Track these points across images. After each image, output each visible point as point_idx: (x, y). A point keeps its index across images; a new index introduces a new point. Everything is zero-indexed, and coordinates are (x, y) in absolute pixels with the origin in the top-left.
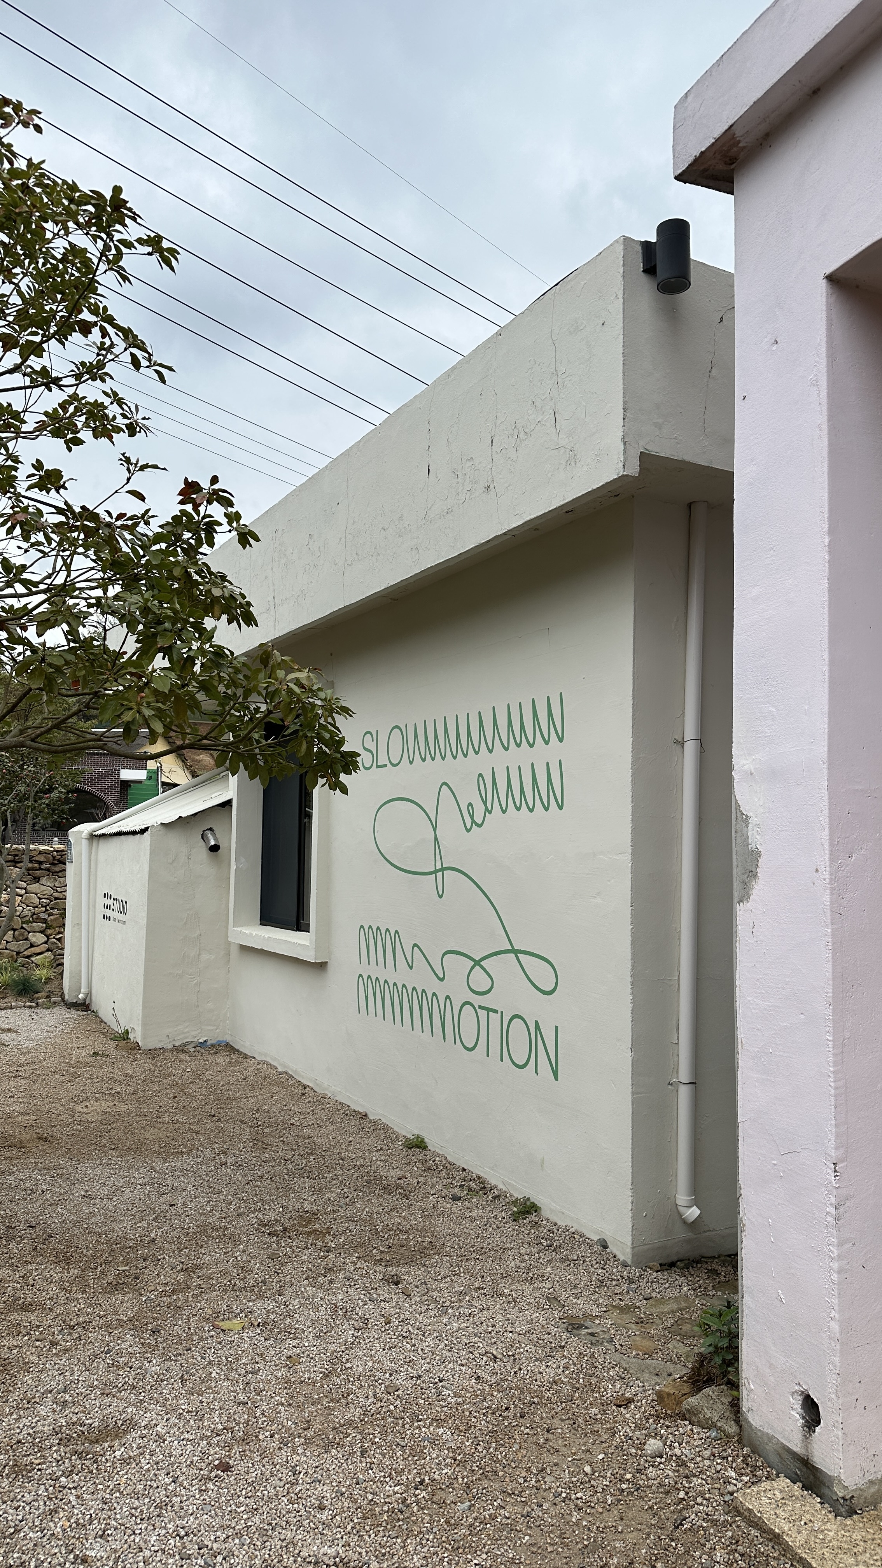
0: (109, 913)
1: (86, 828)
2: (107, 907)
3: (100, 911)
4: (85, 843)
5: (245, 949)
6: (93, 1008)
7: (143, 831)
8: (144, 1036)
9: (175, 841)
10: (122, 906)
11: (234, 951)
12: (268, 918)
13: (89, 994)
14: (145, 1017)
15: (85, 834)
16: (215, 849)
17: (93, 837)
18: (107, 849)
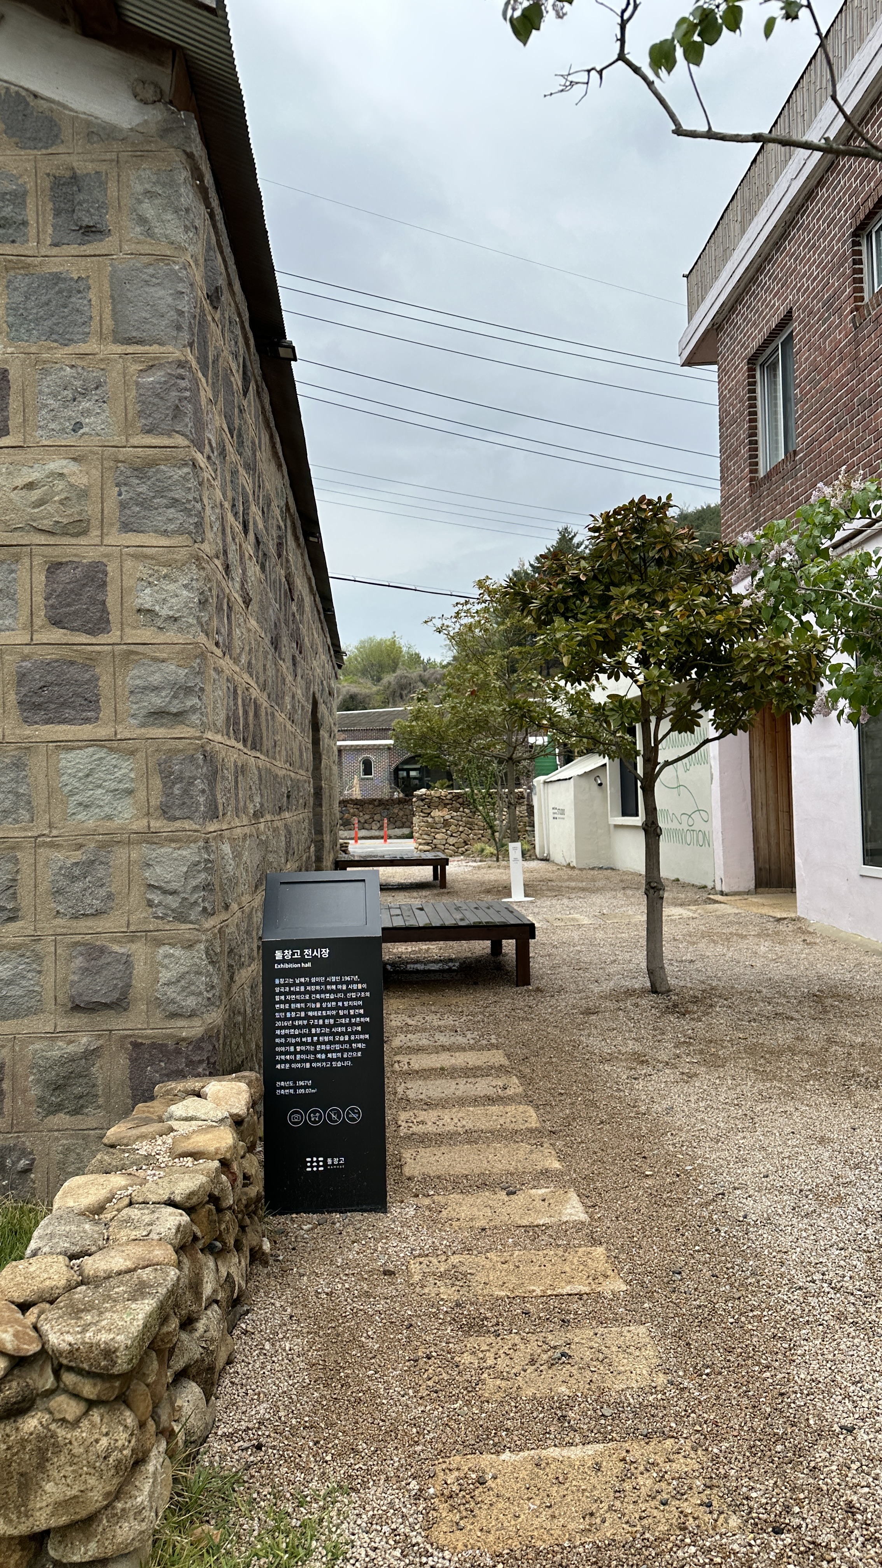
0: (556, 816)
1: (542, 778)
2: (555, 813)
3: (551, 815)
4: (542, 785)
5: (617, 826)
6: (551, 859)
7: (570, 779)
8: (577, 864)
9: (584, 782)
10: (562, 812)
11: (612, 828)
12: (624, 814)
13: (549, 854)
14: (577, 855)
15: (542, 782)
16: (600, 785)
17: (545, 782)
18: (552, 788)
